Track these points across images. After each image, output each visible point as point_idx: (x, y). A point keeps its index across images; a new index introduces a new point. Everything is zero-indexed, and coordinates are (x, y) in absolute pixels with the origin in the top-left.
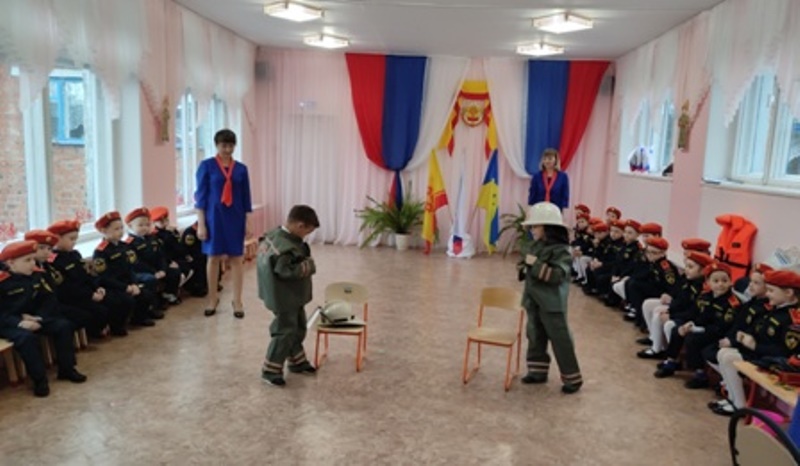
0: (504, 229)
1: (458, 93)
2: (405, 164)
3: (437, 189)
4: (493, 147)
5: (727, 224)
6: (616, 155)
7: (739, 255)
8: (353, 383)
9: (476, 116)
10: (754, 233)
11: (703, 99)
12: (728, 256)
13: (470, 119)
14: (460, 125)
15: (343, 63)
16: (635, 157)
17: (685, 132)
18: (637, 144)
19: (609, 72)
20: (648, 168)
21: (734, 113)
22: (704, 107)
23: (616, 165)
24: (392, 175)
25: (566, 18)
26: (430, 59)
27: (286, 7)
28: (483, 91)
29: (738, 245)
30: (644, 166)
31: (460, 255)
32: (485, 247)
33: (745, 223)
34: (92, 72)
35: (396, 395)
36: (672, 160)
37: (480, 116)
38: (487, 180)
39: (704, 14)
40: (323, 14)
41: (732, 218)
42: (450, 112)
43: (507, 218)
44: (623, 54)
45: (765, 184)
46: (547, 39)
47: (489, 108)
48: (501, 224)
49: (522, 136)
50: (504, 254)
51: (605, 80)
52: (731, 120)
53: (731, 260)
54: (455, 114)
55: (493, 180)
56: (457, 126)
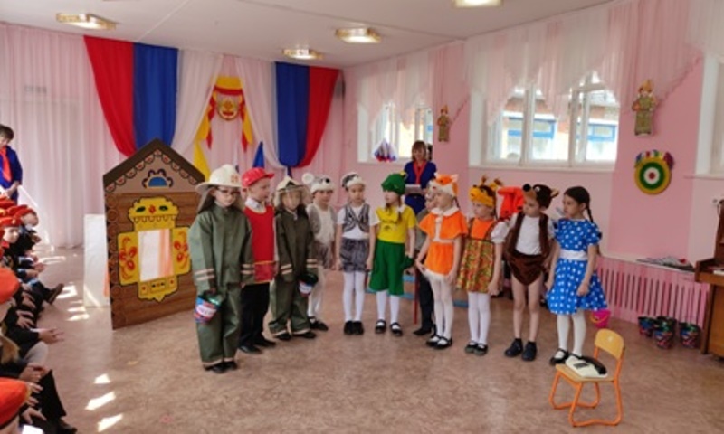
1: (212, 88)
4: (249, 140)
6: (354, 147)
9: (231, 110)
13: (225, 113)
14: (216, 119)
16: (381, 149)
17: (446, 129)
19: (339, 78)
20: (394, 158)
22: (463, 111)
23: (355, 156)
26: (182, 52)
28: (237, 88)
30: (392, 156)
41: (515, 189)
42: (206, 106)
47: (243, 103)
54: (211, 108)
56: (213, 120)
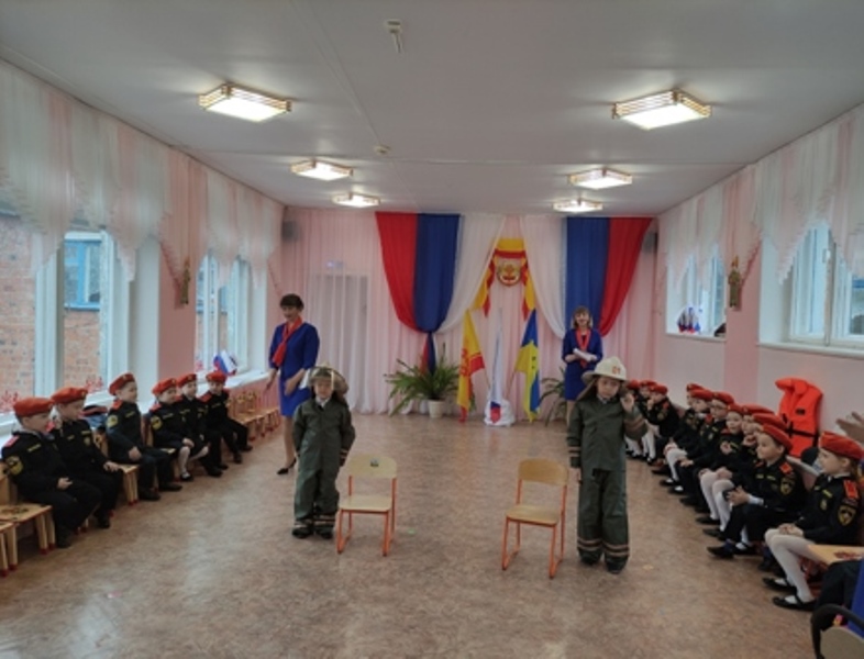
0: (545, 395)
1: (493, 251)
2: (438, 326)
3: (472, 351)
4: (531, 307)
5: (789, 388)
6: (663, 314)
7: (804, 422)
8: (379, 569)
9: (513, 274)
10: (819, 399)
11: (754, 256)
12: (792, 423)
13: (506, 278)
14: (495, 285)
15: (373, 222)
16: (684, 317)
17: (737, 289)
18: (684, 302)
19: (651, 229)
20: (698, 328)
21: (788, 269)
22: (755, 264)
23: (664, 326)
24: (425, 337)
25: (604, 174)
26: (464, 217)
27: (314, 166)
28: (519, 250)
29: (802, 412)
30: (694, 325)
31: (498, 423)
32: (526, 414)
33: (809, 387)
34: (110, 233)
35: (427, 583)
36: (724, 320)
37: (516, 275)
38: (525, 342)
39: (749, 168)
40: (352, 173)
41: (793, 381)
42: (484, 272)
43: (549, 382)
44: (665, 211)
45: (827, 345)
46: (584, 196)
47: (526, 266)
48: (542, 389)
49: (562, 295)
50: (546, 422)
51: (647, 238)
52: (786, 276)
53: (795, 428)
54: (490, 273)
55: (532, 342)
56: (493, 286)
